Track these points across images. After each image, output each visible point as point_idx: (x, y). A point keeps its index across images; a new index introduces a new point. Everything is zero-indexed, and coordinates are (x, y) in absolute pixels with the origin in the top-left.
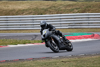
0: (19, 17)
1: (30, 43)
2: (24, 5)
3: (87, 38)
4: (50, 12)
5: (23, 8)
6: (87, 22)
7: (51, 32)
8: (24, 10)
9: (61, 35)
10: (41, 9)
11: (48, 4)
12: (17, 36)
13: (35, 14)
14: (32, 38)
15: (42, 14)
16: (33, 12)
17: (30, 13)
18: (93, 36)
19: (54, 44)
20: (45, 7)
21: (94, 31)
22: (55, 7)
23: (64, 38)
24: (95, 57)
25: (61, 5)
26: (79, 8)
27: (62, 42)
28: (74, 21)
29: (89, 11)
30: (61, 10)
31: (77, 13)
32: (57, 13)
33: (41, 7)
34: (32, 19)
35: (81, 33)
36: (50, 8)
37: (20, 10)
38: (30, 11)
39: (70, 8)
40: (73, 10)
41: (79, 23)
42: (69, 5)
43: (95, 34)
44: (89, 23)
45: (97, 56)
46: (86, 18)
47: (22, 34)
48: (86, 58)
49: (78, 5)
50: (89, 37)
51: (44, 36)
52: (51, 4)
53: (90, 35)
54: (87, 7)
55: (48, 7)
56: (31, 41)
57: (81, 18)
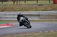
3: (5, 26)
18: (8, 25)
24: (9, 36)
29: (6, 11)
35: (1, 23)
44: (6, 17)
46: (4, 14)
50: (6, 25)
54: (5, 9)
57: (1, 15)
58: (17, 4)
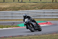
0: (4, 12)
1: (10, 27)
2: (7, 5)
3: (43, 24)
4: (22, 9)
5: (7, 7)
6: (43, 15)
7: (30, 20)
8: (7, 8)
9: (35, 22)
10: (17, 8)
11: (21, 4)
12: (3, 23)
13: (13, 11)
14: (11, 24)
15: (17, 10)
16: (12, 9)
17: (10, 10)
18: (47, 23)
19: (31, 27)
20: (19, 6)
21: (47, 20)
22: (25, 6)
23: (37, 24)
24: (48, 35)
25: (28, 5)
26: (39, 7)
27: (36, 26)
28: (36, 14)
29: (44, 8)
30: (28, 8)
31: (38, 9)
32: (26, 10)
33: (17, 6)
34: (11, 13)
35: (40, 22)
36: (22, 7)
37: (4, 8)
38: (11, 9)
39: (33, 7)
40: (35, 8)
41: (39, 16)
42: (33, 5)
43: (48, 22)
44: (44, 16)
45: (50, 35)
46: (43, 12)
47: (6, 22)
48: (43, 36)
49: (38, 5)
50: (45, 24)
51: (26, 22)
52: (23, 4)
53: (45, 22)
54: (43, 6)
55: (21, 6)
56: (11, 26)
57: (40, 13)
58: (56, 1)
